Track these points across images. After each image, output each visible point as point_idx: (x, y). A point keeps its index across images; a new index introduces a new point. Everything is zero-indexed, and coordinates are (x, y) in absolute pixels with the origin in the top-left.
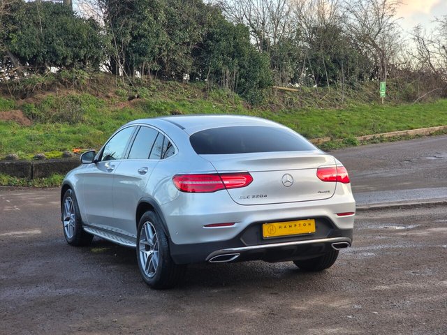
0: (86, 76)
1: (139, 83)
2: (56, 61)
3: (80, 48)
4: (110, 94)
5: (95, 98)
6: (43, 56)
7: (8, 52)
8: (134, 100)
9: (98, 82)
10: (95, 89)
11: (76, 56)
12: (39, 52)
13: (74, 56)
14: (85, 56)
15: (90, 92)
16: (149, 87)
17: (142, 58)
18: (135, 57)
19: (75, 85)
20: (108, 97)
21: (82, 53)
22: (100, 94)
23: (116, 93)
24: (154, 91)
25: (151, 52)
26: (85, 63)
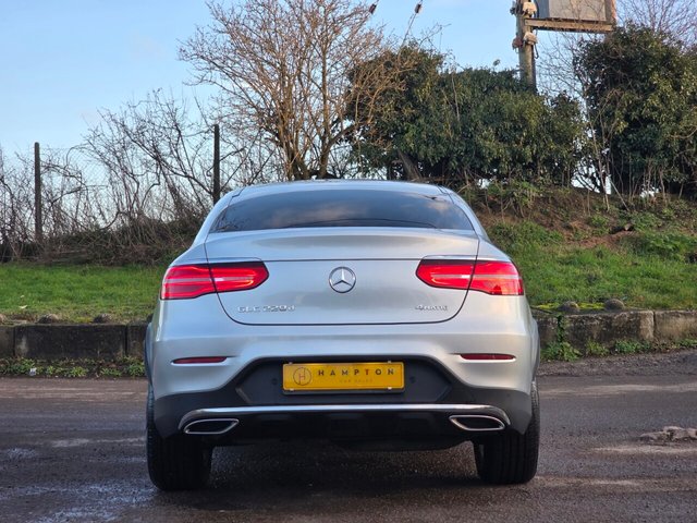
0: (533, 192)
1: (640, 206)
2: (482, 166)
3: (525, 144)
4: (574, 224)
5: (543, 230)
6: (458, 160)
7: (400, 153)
8: (620, 234)
9: (555, 202)
10: (547, 215)
11: (518, 159)
12: (450, 152)
13: (514, 158)
14: (534, 158)
15: (536, 220)
16: (659, 213)
17: (649, 160)
18: (633, 159)
19: (509, 208)
20: (569, 228)
21: (528, 151)
22: (557, 223)
23: (588, 222)
24: (668, 219)
25: (665, 148)
26: (535, 171)
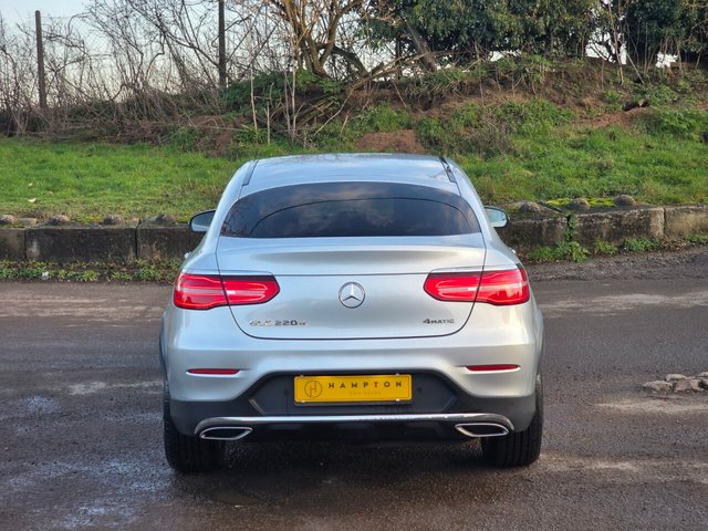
0: (546, 66)
1: (656, 78)
3: (539, 15)
4: (587, 100)
5: (555, 108)
6: (469, 34)
8: (634, 111)
9: (568, 77)
10: (560, 90)
11: (530, 31)
12: (461, 25)
13: (526, 30)
14: (547, 29)
15: (548, 97)
16: (674, 86)
18: (650, 28)
19: (521, 84)
20: (582, 105)
21: (541, 24)
22: (569, 99)
23: (602, 98)
24: (684, 92)
25: (683, 17)
26: (548, 43)
